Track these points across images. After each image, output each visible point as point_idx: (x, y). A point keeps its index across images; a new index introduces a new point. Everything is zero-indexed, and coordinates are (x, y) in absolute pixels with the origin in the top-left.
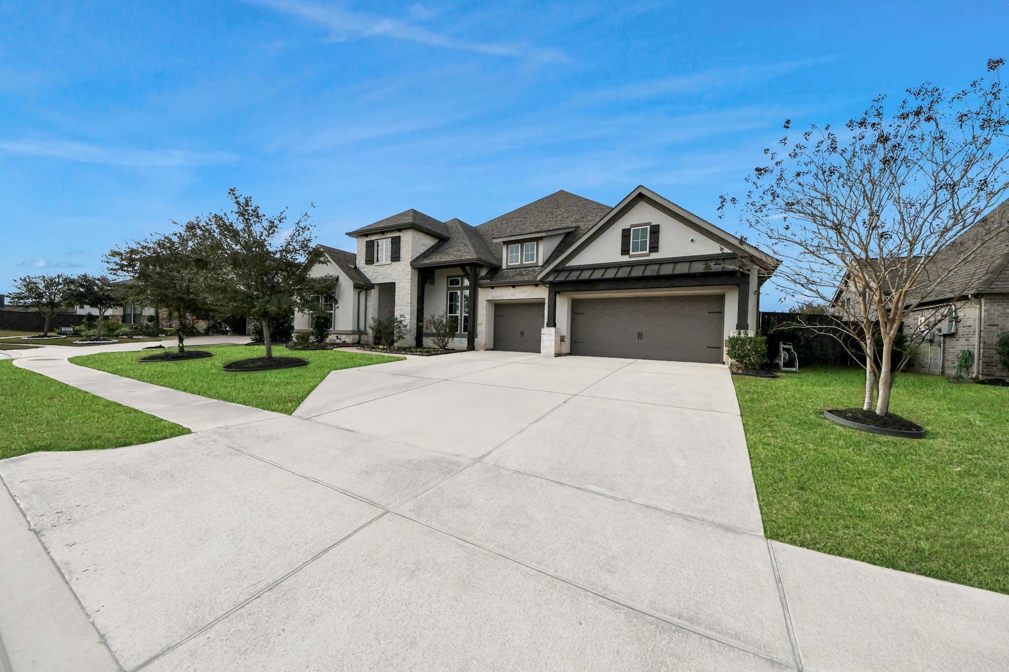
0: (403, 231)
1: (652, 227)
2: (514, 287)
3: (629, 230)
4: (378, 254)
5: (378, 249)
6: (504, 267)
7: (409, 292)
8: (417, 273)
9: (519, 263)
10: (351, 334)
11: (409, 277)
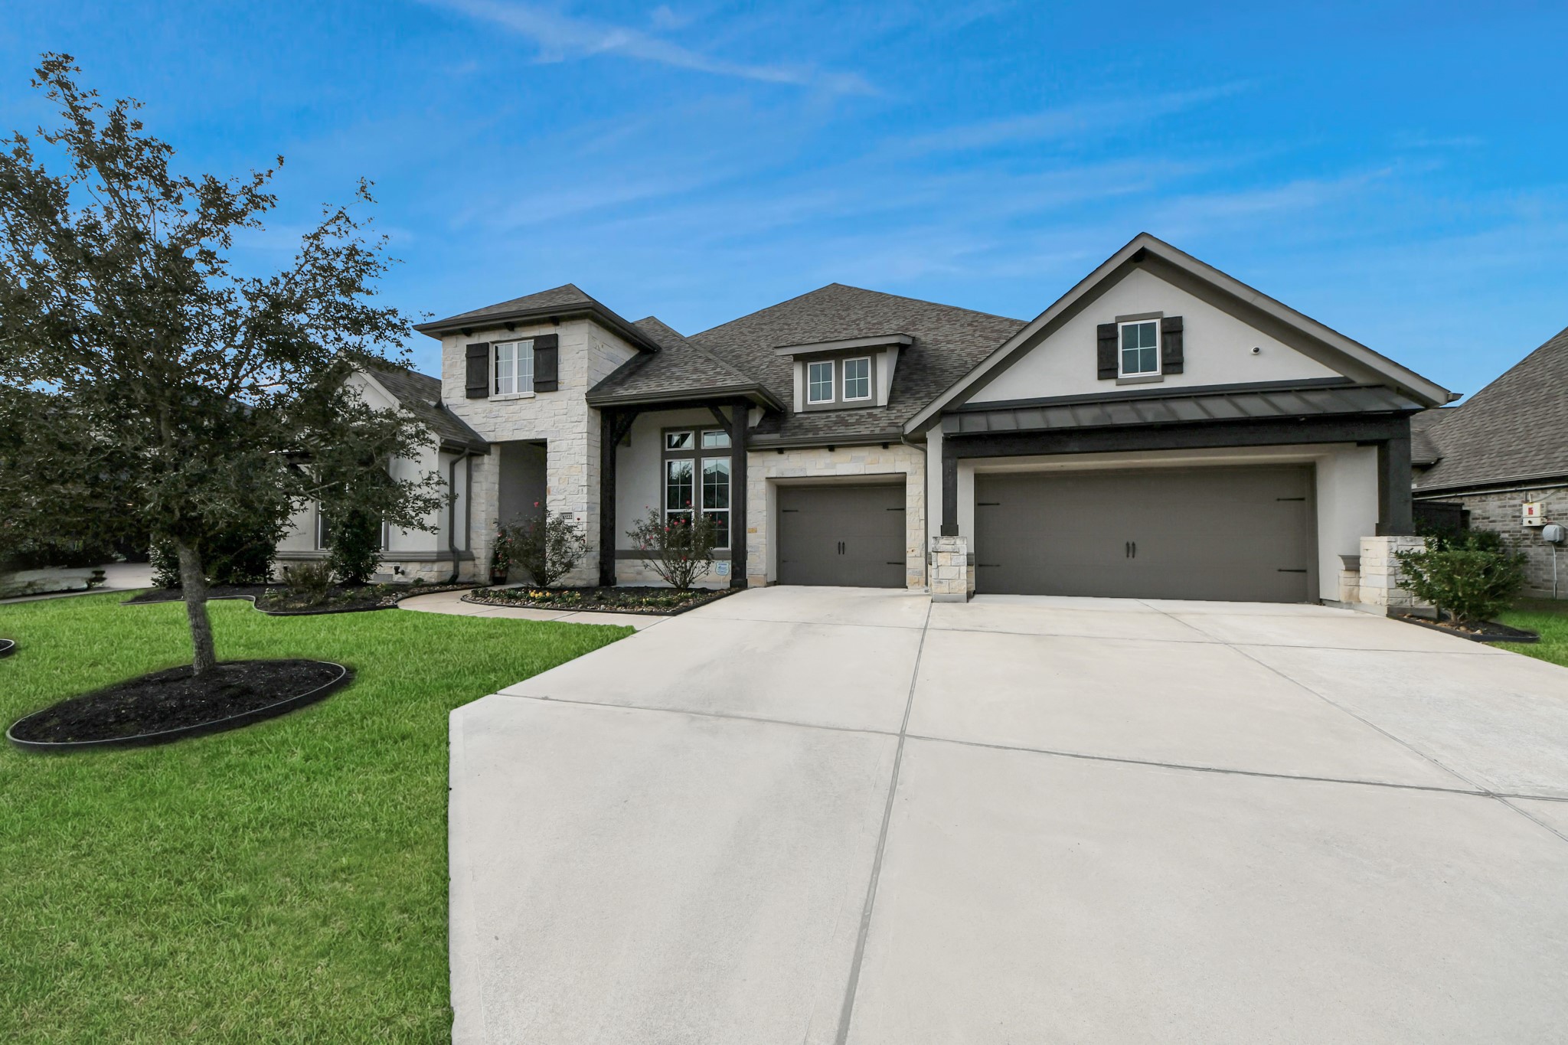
0: (564, 324)
1: (1164, 321)
2: (831, 449)
3: (1114, 327)
4: (497, 376)
5: (497, 364)
6: (798, 407)
7: (584, 460)
8: (598, 419)
9: (833, 400)
10: (433, 562)
11: (583, 427)
